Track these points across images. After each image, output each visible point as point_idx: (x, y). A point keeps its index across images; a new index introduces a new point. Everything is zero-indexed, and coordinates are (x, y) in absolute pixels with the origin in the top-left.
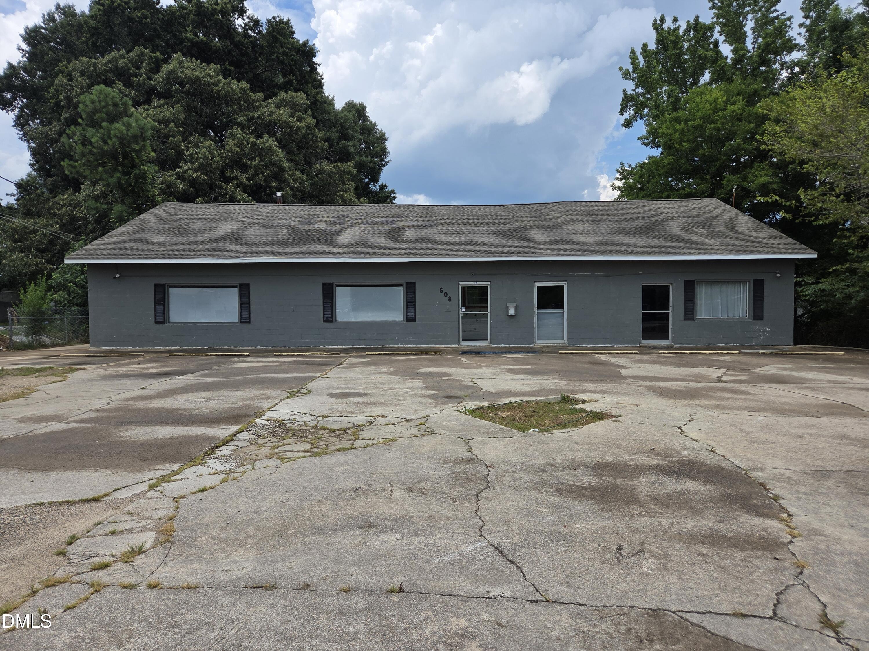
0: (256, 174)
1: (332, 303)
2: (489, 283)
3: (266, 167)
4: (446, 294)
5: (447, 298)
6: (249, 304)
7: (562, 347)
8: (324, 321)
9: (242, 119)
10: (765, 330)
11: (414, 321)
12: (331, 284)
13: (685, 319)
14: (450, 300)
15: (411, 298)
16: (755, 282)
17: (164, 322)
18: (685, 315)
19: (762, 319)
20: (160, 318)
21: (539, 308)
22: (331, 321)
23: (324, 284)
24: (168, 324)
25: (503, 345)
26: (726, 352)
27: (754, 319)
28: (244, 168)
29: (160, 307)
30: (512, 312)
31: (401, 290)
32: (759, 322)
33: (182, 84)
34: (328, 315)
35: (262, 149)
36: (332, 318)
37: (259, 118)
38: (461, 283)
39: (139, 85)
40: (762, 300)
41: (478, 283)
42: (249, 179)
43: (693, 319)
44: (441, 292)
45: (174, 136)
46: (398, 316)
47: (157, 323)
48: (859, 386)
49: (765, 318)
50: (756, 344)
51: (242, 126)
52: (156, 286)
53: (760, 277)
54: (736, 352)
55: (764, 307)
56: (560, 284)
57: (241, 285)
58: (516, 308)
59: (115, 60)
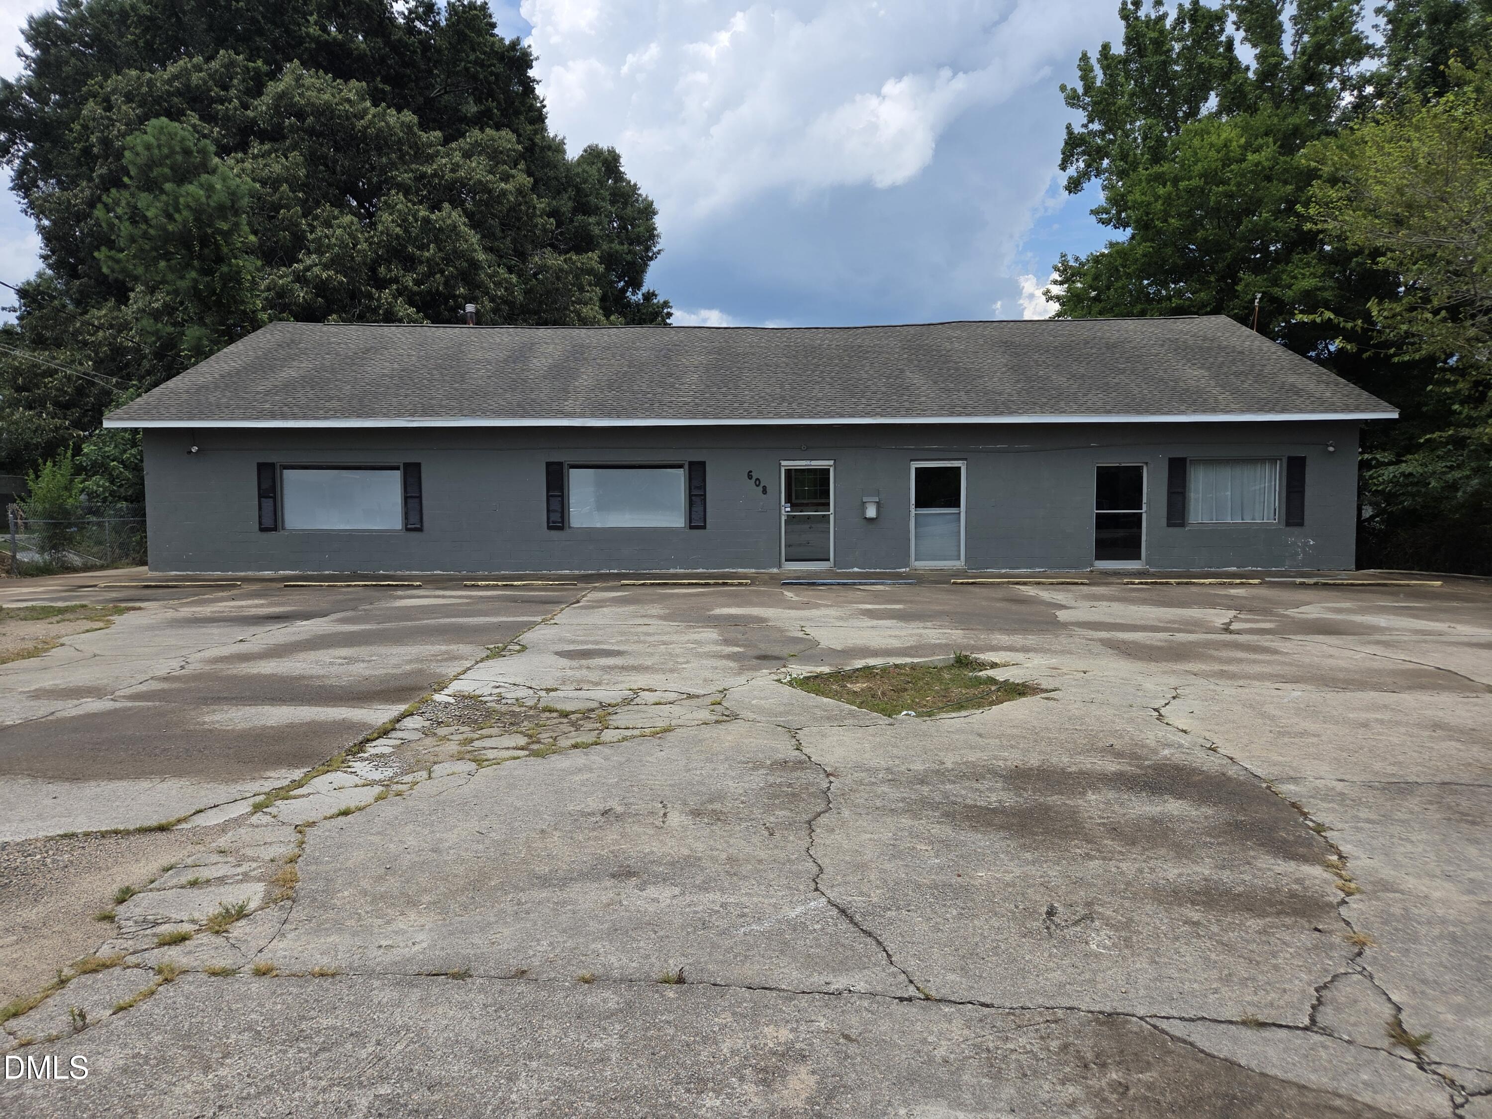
0: (431, 274)
1: (562, 496)
2: (832, 462)
3: (448, 260)
4: (758, 482)
5: (760, 488)
6: (420, 497)
7: (957, 574)
8: (549, 528)
9: (405, 177)
10: (1306, 544)
11: (704, 527)
12: (560, 464)
13: (1169, 525)
14: (765, 491)
15: (699, 488)
16: (1291, 460)
17: (275, 529)
18: (1169, 518)
19: (1301, 524)
20: (268, 522)
21: (918, 505)
22: (561, 528)
23: (549, 465)
24: (282, 532)
25: (856, 570)
26: (1238, 581)
27: (1288, 524)
28: (409, 263)
29: (268, 504)
30: (871, 512)
31: (680, 475)
32: (1296, 530)
33: (300, 115)
34: (556, 517)
35: (441, 229)
36: (563, 522)
37: (435, 175)
38: (783, 463)
39: (227, 118)
40: (1302, 493)
41: (814, 463)
42: (417, 283)
43: (1182, 525)
44: (750, 477)
45: (288, 207)
46: (676, 520)
47: (263, 529)
48: (1465, 639)
49: (1306, 522)
50: (1290, 567)
51: (406, 190)
52: (261, 467)
53: (1299, 452)
54: (1256, 581)
55: (1306, 504)
56: (956, 464)
57: (406, 465)
58: (879, 505)
59: (184, 73)
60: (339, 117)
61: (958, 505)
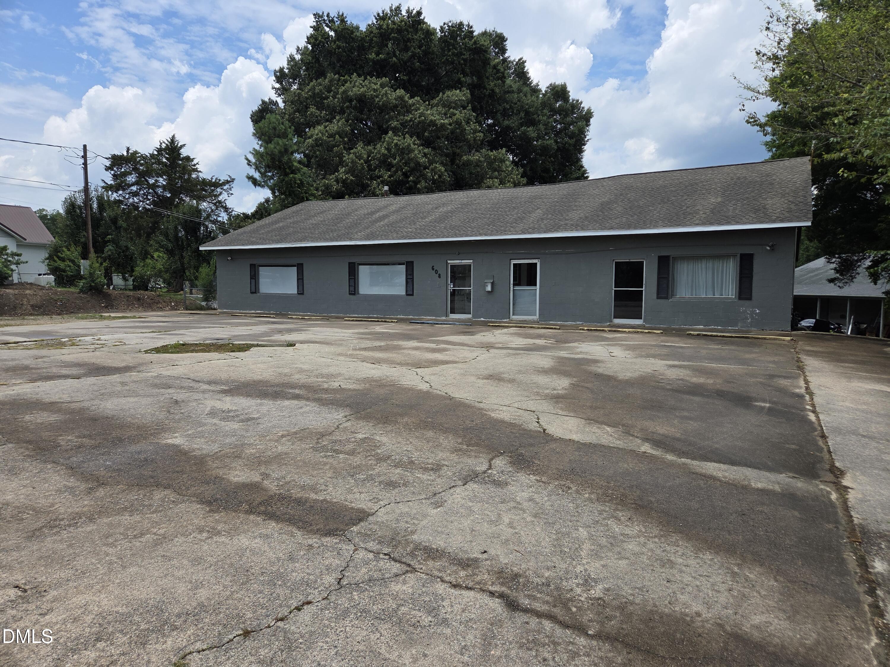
1: (355, 279)
2: (471, 261)
4: (436, 272)
5: (437, 275)
6: (303, 279)
7: (534, 322)
8: (350, 294)
9: (394, 124)
10: (753, 312)
11: (412, 295)
12: (354, 263)
13: (658, 298)
14: (439, 277)
15: (410, 275)
16: (743, 256)
17: (255, 293)
18: (658, 293)
19: (750, 298)
20: (253, 289)
21: (514, 285)
22: (354, 294)
23: (349, 263)
24: (258, 294)
25: (482, 319)
27: (740, 298)
29: (253, 281)
30: (489, 288)
31: (403, 267)
32: (747, 303)
33: (351, 101)
34: (352, 289)
36: (355, 291)
37: (411, 121)
38: (449, 262)
39: (328, 106)
40: (751, 278)
41: (463, 261)
43: (667, 298)
44: (433, 269)
45: (338, 146)
46: (401, 290)
47: (252, 293)
49: (753, 298)
50: (742, 327)
51: (395, 131)
52: (251, 265)
53: (747, 250)
54: (659, 332)
55: (753, 285)
56: (534, 261)
57: (298, 264)
58: (493, 284)
59: (314, 88)
60: (368, 98)
61: (535, 285)
